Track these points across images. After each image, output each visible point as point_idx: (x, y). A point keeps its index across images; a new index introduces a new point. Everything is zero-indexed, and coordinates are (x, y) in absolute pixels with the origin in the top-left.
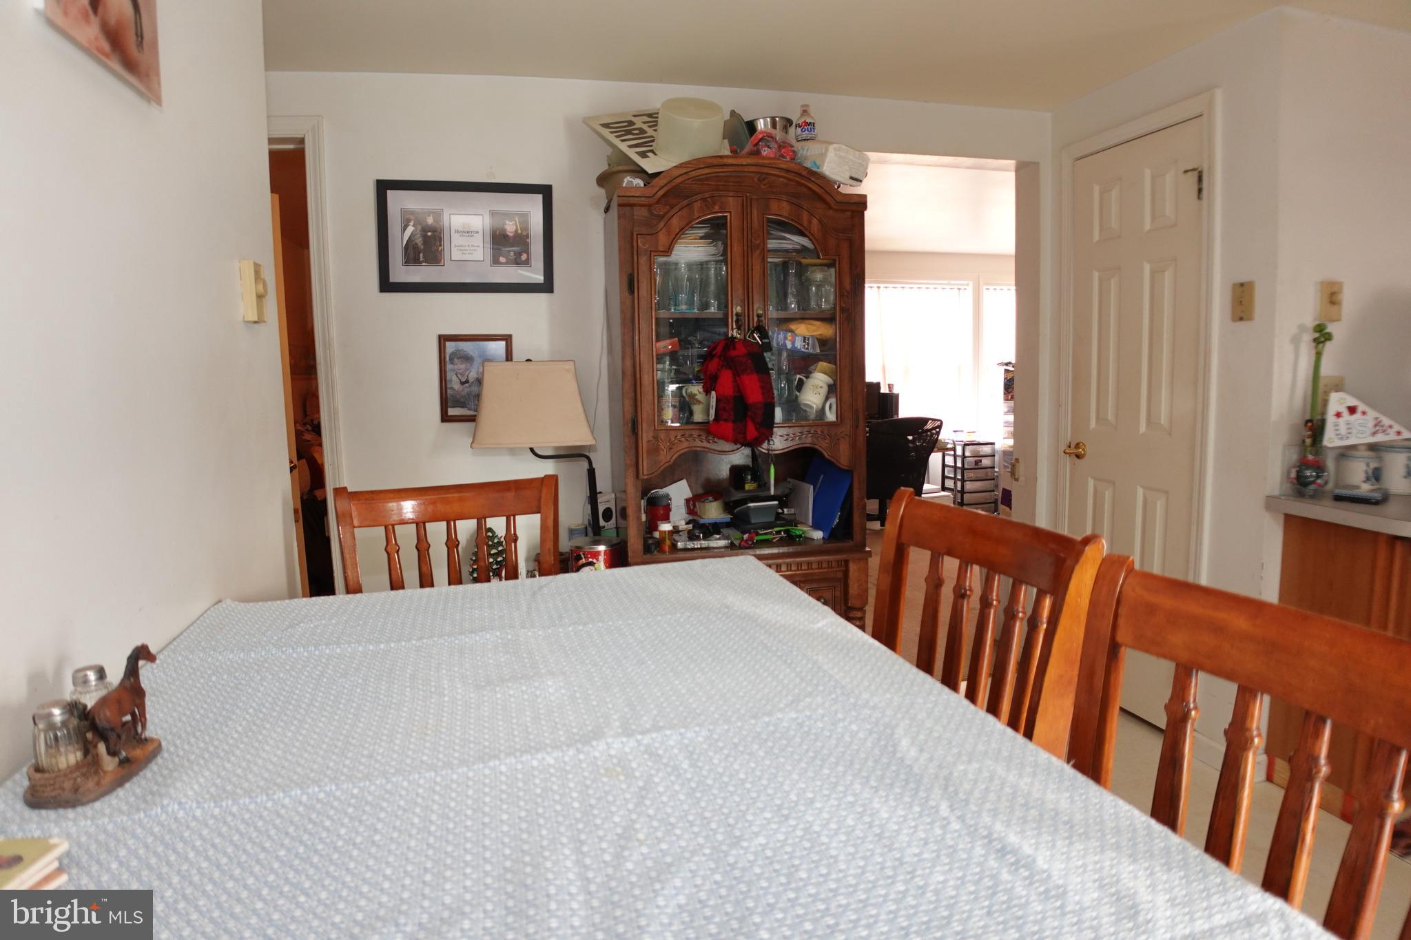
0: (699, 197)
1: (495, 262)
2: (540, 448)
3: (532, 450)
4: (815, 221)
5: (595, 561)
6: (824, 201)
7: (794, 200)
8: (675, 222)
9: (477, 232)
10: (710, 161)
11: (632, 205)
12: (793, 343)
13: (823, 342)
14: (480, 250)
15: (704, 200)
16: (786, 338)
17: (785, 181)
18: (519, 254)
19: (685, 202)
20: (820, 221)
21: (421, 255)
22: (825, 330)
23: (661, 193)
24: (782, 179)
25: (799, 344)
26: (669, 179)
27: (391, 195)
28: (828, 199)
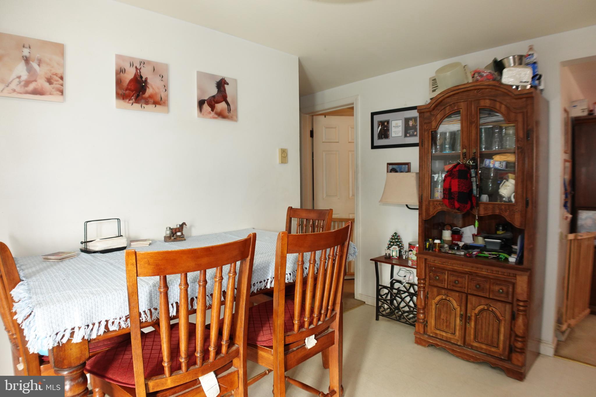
0: (448, 105)
1: (406, 136)
2: (410, 205)
3: (407, 205)
4: (503, 106)
5: (413, 250)
6: (508, 95)
7: (492, 98)
8: (439, 117)
9: (400, 126)
10: (453, 89)
11: (424, 112)
12: (494, 165)
13: (508, 164)
14: (401, 132)
15: (450, 105)
16: (490, 163)
17: (490, 90)
18: (413, 133)
19: (443, 108)
20: (506, 106)
21: (383, 136)
22: (511, 158)
23: (433, 106)
24: (488, 90)
25: (497, 165)
26: (437, 100)
27: (375, 117)
28: (510, 94)
